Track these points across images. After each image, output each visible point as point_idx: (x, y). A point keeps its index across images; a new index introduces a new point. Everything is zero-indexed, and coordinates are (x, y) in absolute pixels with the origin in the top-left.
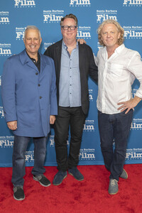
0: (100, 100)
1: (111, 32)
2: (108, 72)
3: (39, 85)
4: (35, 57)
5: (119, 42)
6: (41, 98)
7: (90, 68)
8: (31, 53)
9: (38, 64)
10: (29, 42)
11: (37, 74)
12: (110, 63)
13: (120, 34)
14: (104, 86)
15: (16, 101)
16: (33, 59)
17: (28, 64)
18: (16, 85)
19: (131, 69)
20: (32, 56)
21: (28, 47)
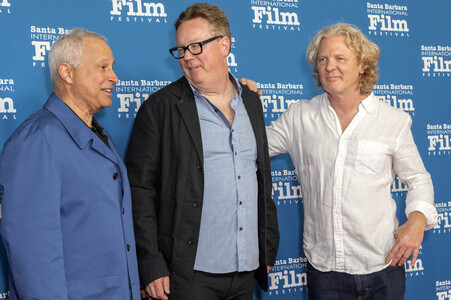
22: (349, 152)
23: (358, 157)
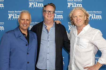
0: (71, 65)
1: (80, 16)
2: (78, 44)
3: (28, 54)
4: (26, 33)
5: (86, 23)
6: (28, 63)
7: (64, 42)
8: (23, 29)
9: (28, 38)
10: (23, 22)
11: (26, 45)
12: (79, 38)
13: (86, 17)
14: (74, 55)
15: (9, 64)
16: (24, 34)
17: (21, 37)
18: (10, 52)
19: (94, 42)
20: (23, 32)
21: (22, 25)
22: (78, 42)
23: (80, 43)
